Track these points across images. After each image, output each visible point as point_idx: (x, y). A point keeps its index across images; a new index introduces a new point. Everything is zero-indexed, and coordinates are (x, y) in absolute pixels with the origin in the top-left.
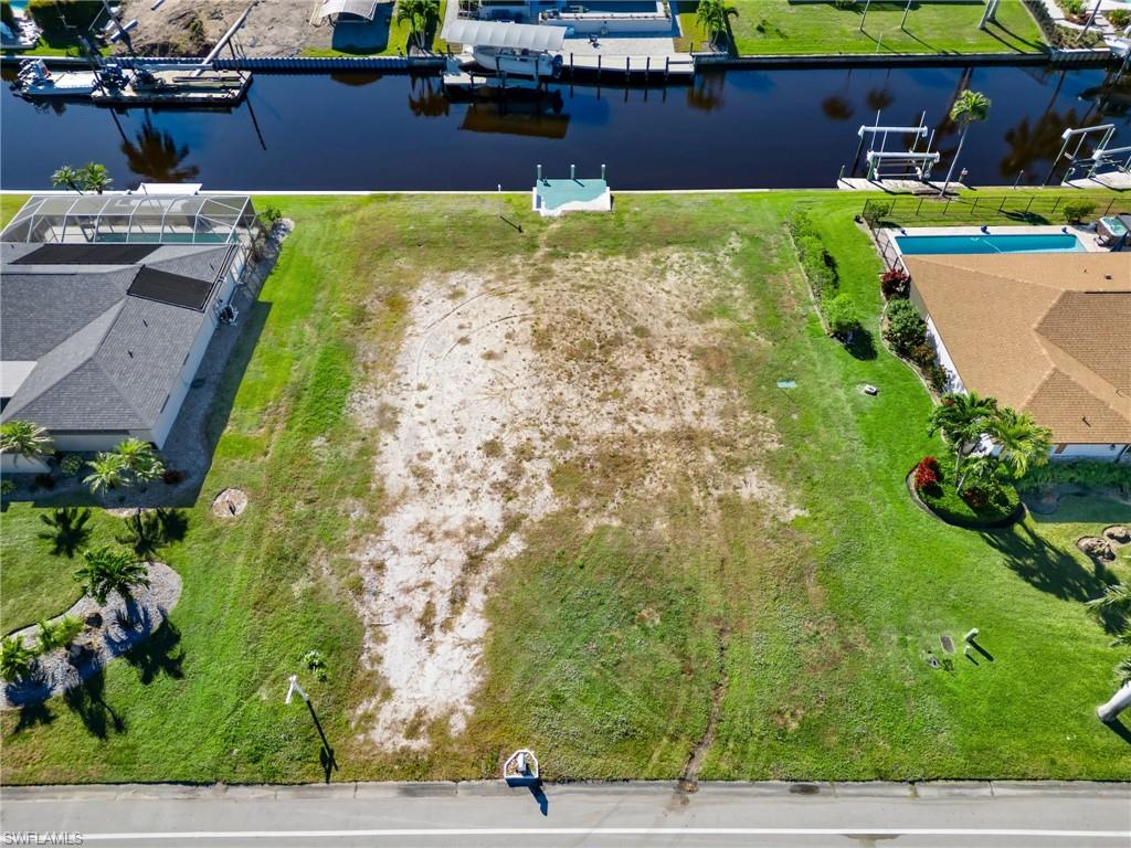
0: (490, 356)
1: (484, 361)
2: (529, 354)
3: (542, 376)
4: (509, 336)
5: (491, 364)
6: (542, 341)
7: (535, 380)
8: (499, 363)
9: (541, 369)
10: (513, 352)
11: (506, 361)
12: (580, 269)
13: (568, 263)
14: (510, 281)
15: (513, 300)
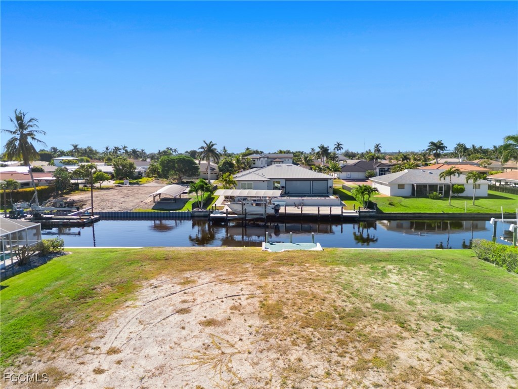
0: (210, 323)
1: (201, 327)
2: (256, 322)
3: (272, 341)
4: (234, 308)
5: (209, 330)
6: (271, 312)
7: (263, 345)
8: (220, 329)
9: (271, 334)
10: (237, 320)
11: (229, 327)
12: (305, 271)
13: (293, 268)
14: (240, 275)
15: (242, 285)
